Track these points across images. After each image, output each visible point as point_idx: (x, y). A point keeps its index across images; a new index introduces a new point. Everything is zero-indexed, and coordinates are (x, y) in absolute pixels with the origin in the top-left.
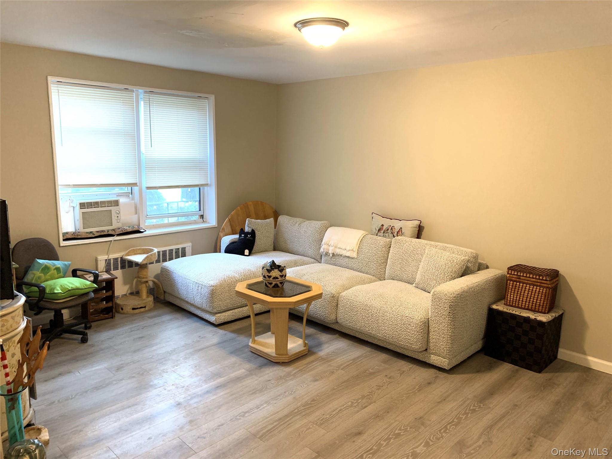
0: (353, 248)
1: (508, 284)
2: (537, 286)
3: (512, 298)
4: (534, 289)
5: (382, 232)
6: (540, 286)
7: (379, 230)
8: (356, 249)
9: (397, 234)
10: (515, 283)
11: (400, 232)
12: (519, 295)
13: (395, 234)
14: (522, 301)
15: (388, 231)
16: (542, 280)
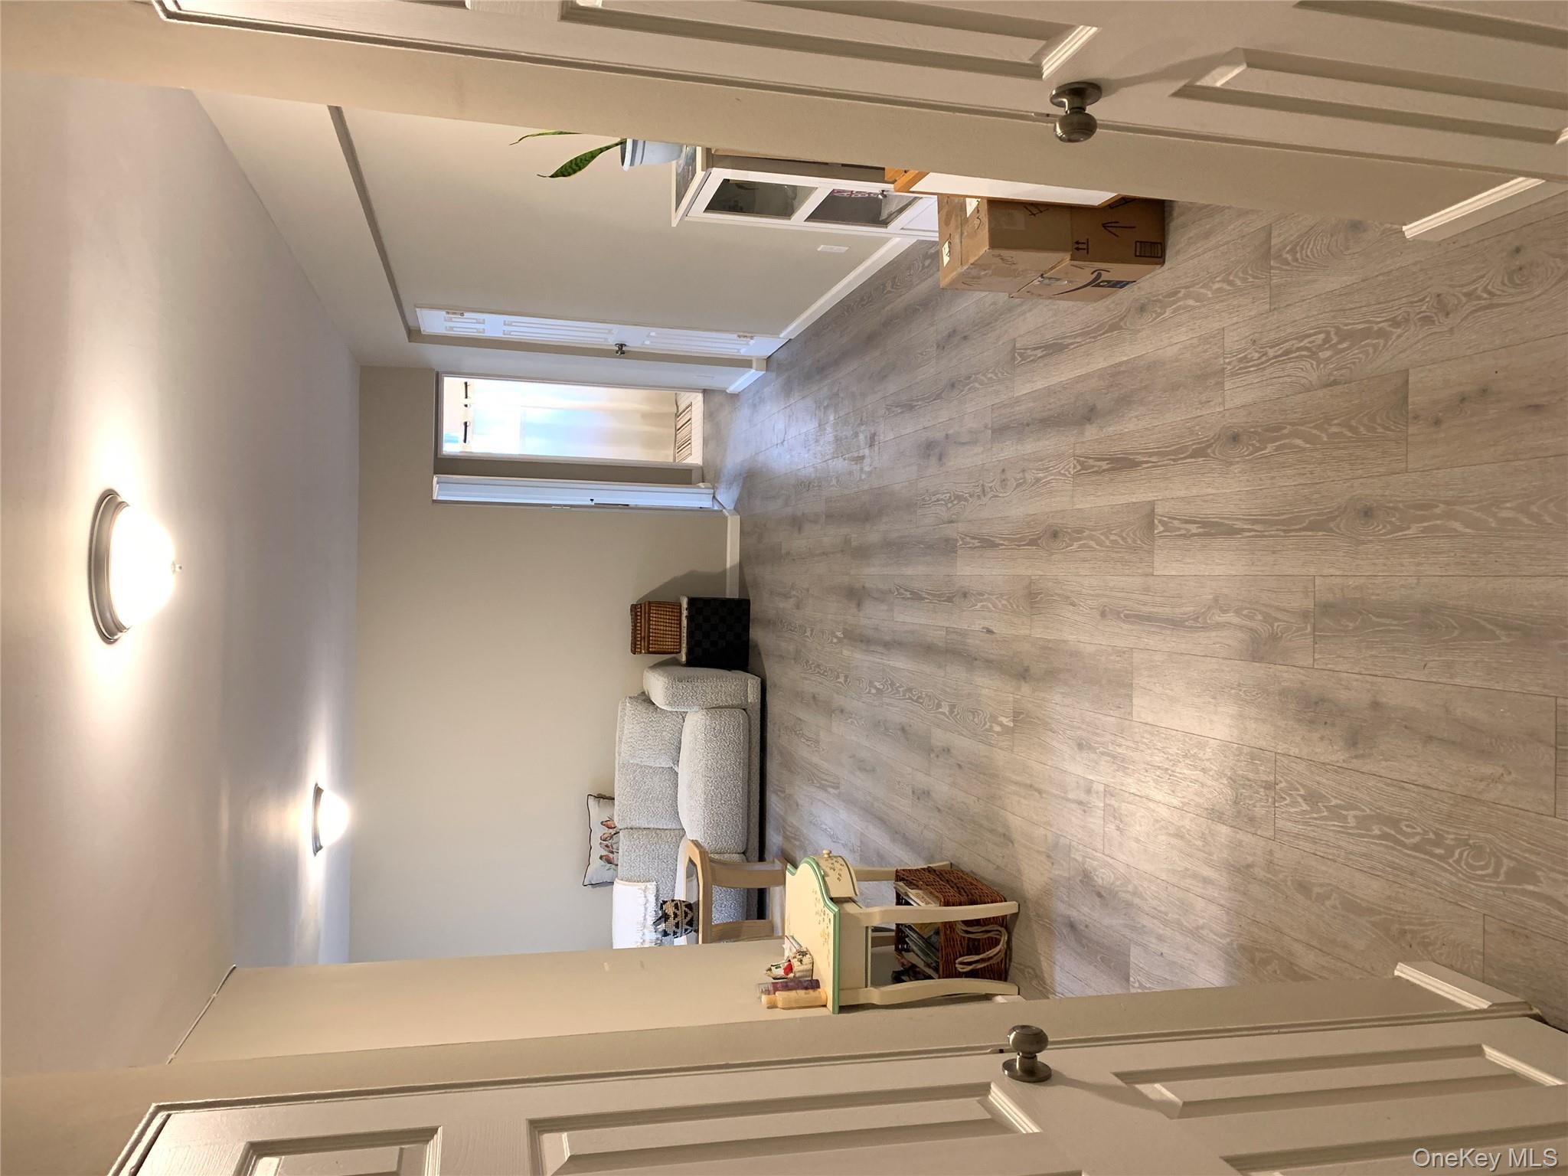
0: (640, 891)
1: (654, 650)
2: (649, 616)
3: (670, 643)
4: (654, 619)
5: (611, 855)
6: (649, 614)
7: (609, 862)
8: (642, 885)
9: (611, 828)
10: (651, 642)
11: (607, 824)
12: (665, 636)
13: (613, 831)
14: (671, 631)
15: (609, 845)
16: (641, 612)
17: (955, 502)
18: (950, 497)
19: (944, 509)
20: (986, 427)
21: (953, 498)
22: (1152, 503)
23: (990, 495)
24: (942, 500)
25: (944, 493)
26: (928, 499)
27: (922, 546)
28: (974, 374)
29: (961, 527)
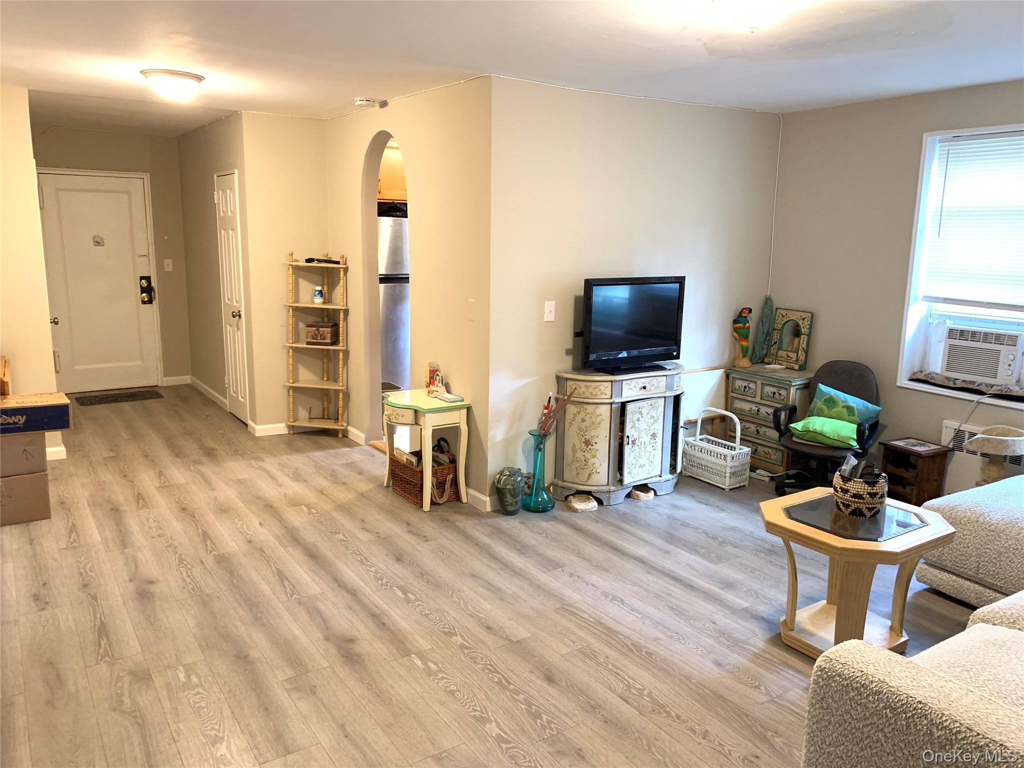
17: (185, 563)
18: (183, 567)
19: (194, 570)
20: (122, 553)
21: (182, 565)
22: (156, 488)
23: (172, 541)
24: (187, 573)
25: (181, 572)
26: (191, 586)
27: (235, 581)
28: (79, 569)
29: (203, 555)
